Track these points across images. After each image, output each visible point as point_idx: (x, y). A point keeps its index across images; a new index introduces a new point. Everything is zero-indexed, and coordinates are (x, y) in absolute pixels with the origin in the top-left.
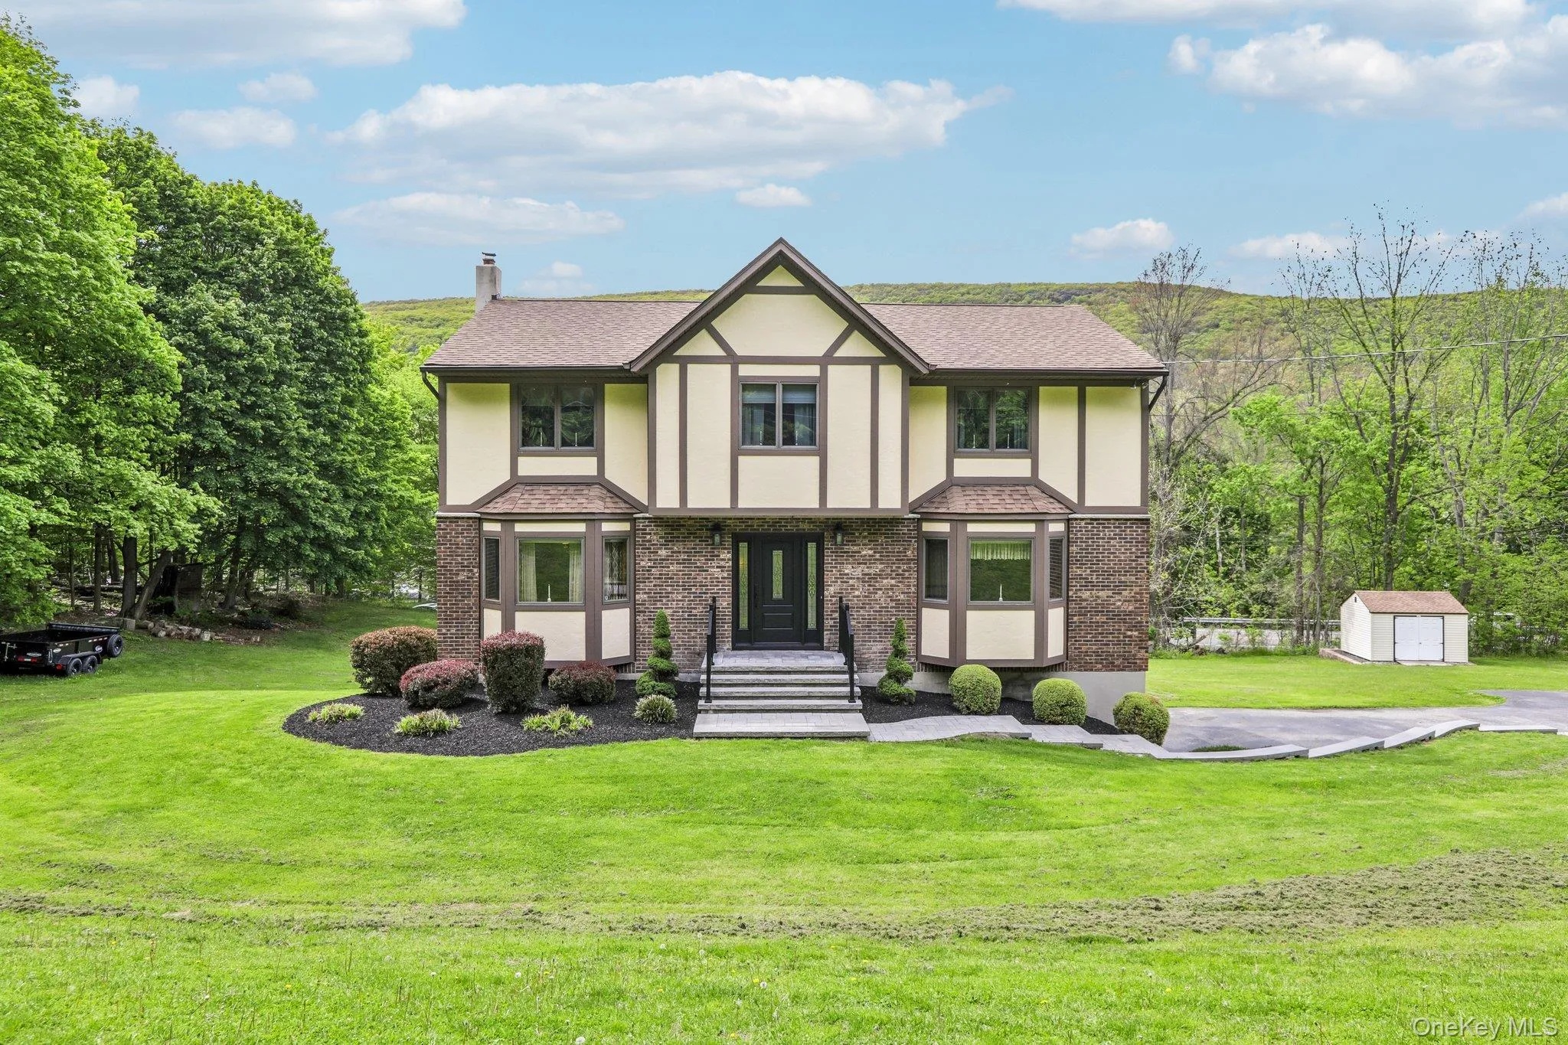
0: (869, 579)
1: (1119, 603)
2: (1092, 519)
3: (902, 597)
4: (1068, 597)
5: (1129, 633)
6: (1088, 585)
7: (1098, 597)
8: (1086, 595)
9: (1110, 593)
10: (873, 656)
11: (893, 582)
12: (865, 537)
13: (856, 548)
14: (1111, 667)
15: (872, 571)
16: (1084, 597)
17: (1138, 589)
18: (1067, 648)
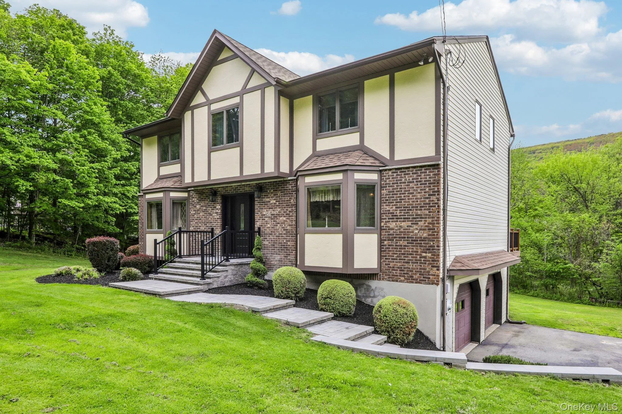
0: (274, 217)
1: (417, 231)
2: (396, 169)
3: (289, 228)
4: (381, 227)
5: (424, 254)
6: (394, 217)
7: (401, 226)
8: (392, 225)
9: (409, 223)
10: (276, 263)
11: (285, 219)
12: (272, 193)
13: (268, 200)
14: (411, 280)
15: (275, 213)
16: (391, 226)
17: (430, 220)
18: (380, 264)
